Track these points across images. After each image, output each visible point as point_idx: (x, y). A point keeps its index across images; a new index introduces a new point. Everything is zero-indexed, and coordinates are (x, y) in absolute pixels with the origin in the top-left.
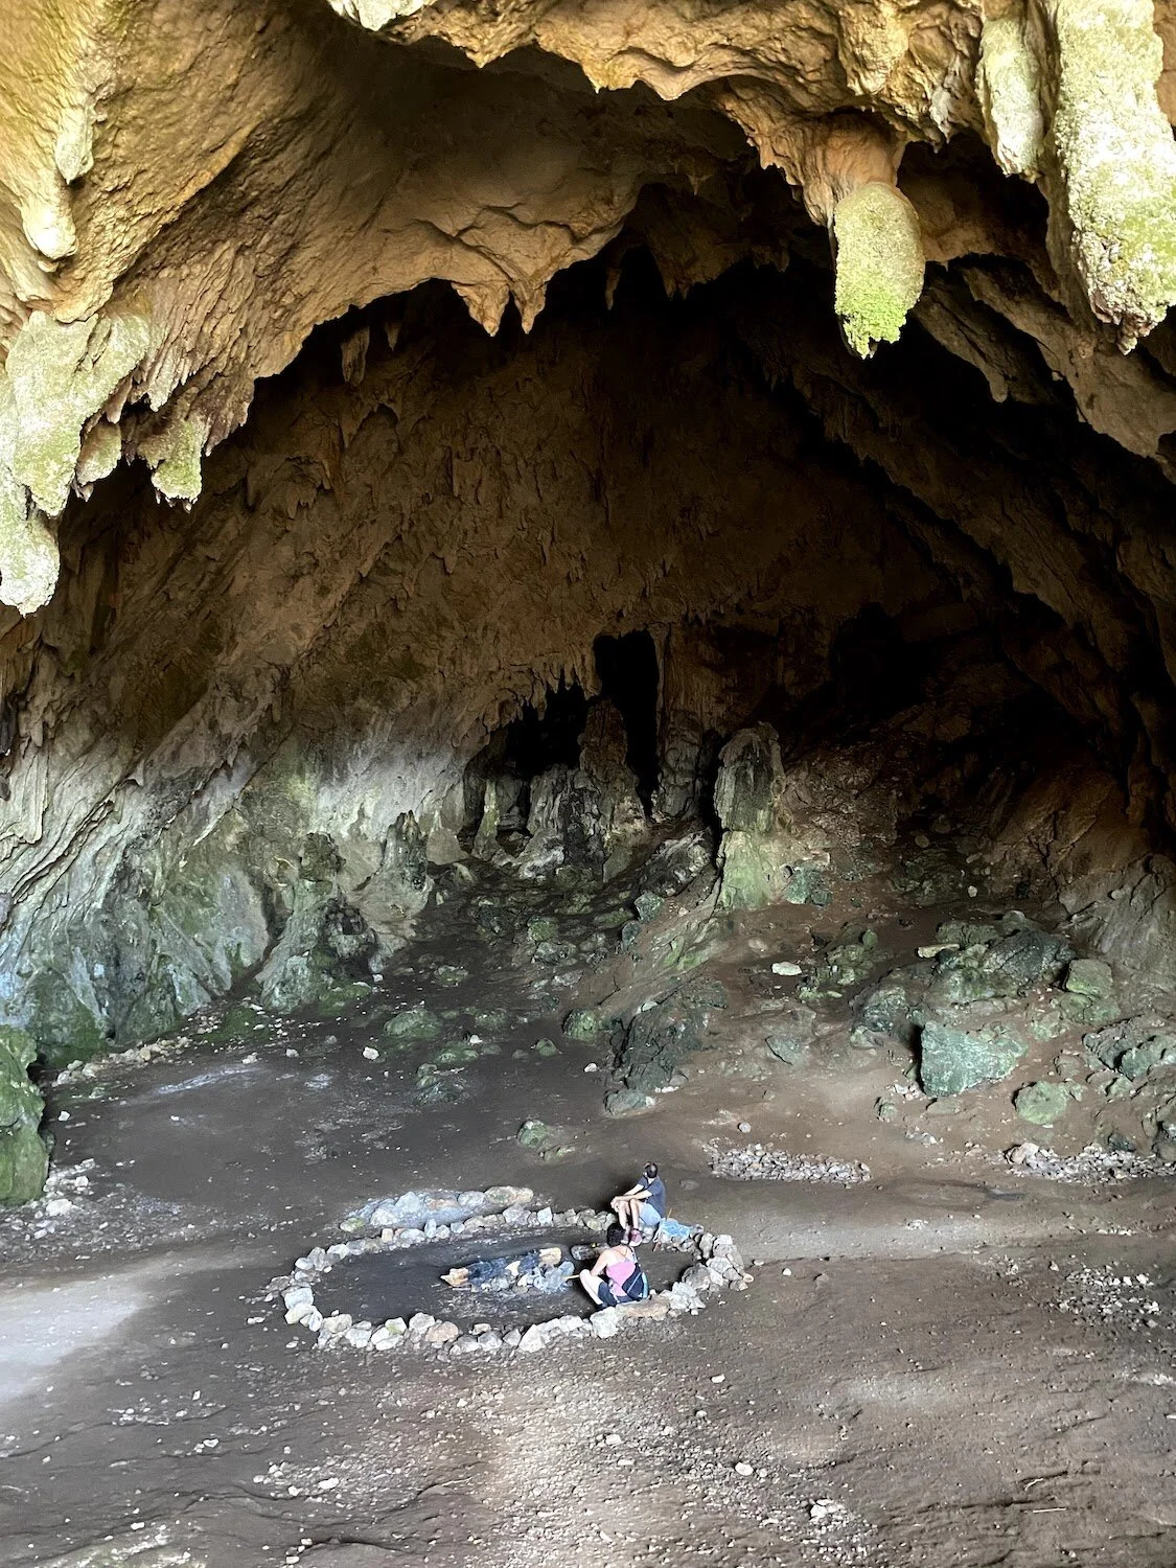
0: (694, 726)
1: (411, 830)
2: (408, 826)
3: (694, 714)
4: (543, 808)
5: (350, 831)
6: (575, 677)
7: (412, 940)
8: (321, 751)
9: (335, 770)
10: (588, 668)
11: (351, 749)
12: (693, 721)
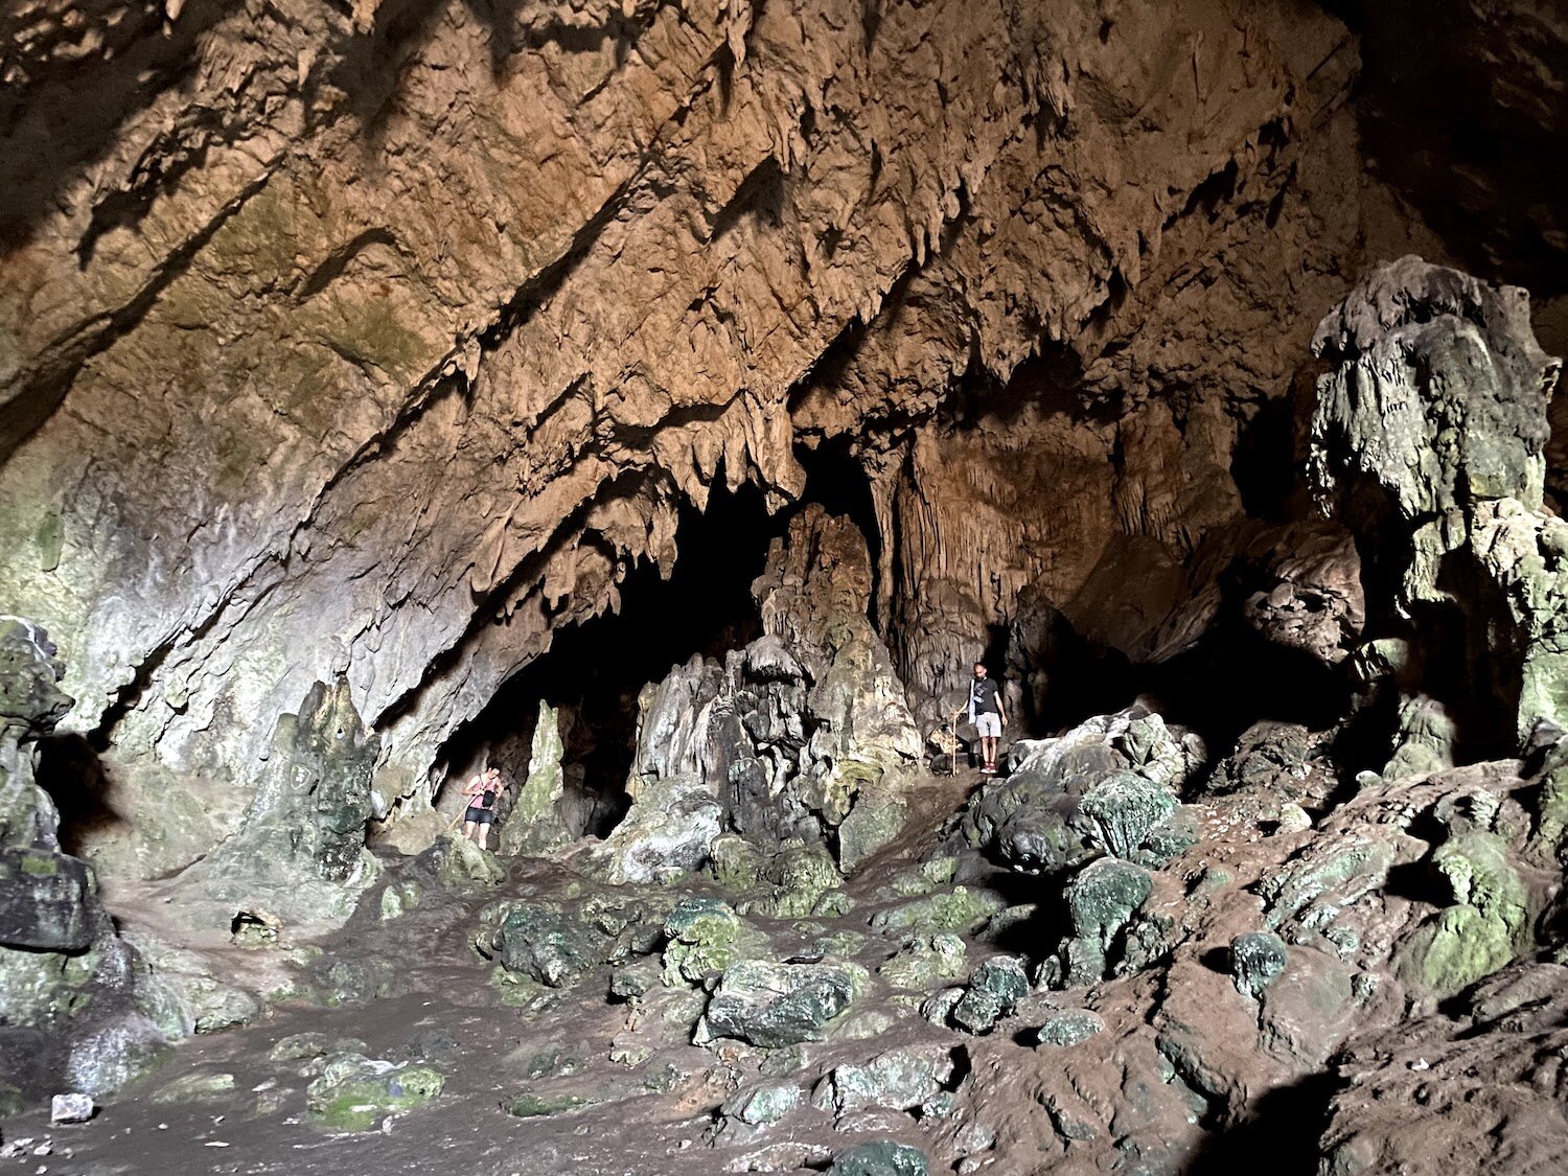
0: (969, 604)
1: (337, 722)
2: (332, 712)
3: (967, 585)
4: (669, 737)
5: (186, 751)
6: (749, 462)
7: (277, 1001)
8: (119, 499)
9: (155, 561)
10: (780, 444)
11: (209, 519)
12: (966, 596)
